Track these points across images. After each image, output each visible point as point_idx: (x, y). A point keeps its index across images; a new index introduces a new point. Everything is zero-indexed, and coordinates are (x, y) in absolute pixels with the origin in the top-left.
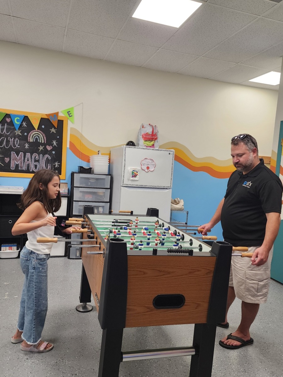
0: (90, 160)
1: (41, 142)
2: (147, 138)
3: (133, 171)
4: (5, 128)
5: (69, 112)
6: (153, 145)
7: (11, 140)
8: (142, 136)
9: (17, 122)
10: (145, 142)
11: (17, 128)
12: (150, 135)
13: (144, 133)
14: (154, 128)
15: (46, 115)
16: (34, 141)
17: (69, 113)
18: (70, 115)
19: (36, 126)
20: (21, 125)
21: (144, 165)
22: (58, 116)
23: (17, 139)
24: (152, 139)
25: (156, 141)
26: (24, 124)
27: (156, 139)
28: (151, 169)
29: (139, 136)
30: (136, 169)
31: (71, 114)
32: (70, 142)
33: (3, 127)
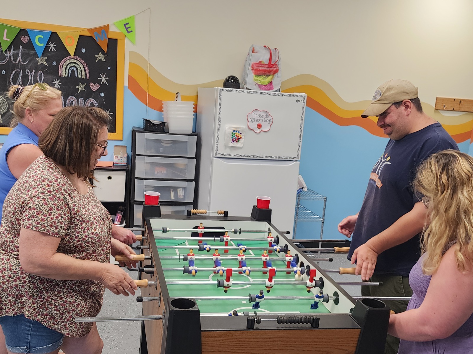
0: (163, 108)
1: (80, 77)
2: (260, 70)
3: (234, 131)
4: (20, 54)
5: (128, 24)
6: (271, 83)
7: (30, 74)
8: (252, 67)
9: (39, 44)
10: (256, 78)
11: (40, 53)
12: (266, 64)
13: (255, 62)
14: (272, 53)
15: (88, 30)
16: (70, 75)
17: (127, 26)
18: (129, 30)
19: (71, 49)
20: (46, 48)
21: (252, 121)
22: (108, 31)
23: (40, 72)
24: (270, 72)
25: (276, 75)
26: (52, 46)
27: (277, 71)
28: (265, 128)
29: (247, 66)
30: (238, 128)
31: (130, 27)
32: (130, 77)
33: (16, 52)
